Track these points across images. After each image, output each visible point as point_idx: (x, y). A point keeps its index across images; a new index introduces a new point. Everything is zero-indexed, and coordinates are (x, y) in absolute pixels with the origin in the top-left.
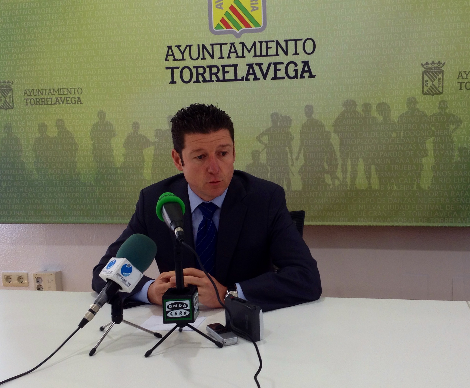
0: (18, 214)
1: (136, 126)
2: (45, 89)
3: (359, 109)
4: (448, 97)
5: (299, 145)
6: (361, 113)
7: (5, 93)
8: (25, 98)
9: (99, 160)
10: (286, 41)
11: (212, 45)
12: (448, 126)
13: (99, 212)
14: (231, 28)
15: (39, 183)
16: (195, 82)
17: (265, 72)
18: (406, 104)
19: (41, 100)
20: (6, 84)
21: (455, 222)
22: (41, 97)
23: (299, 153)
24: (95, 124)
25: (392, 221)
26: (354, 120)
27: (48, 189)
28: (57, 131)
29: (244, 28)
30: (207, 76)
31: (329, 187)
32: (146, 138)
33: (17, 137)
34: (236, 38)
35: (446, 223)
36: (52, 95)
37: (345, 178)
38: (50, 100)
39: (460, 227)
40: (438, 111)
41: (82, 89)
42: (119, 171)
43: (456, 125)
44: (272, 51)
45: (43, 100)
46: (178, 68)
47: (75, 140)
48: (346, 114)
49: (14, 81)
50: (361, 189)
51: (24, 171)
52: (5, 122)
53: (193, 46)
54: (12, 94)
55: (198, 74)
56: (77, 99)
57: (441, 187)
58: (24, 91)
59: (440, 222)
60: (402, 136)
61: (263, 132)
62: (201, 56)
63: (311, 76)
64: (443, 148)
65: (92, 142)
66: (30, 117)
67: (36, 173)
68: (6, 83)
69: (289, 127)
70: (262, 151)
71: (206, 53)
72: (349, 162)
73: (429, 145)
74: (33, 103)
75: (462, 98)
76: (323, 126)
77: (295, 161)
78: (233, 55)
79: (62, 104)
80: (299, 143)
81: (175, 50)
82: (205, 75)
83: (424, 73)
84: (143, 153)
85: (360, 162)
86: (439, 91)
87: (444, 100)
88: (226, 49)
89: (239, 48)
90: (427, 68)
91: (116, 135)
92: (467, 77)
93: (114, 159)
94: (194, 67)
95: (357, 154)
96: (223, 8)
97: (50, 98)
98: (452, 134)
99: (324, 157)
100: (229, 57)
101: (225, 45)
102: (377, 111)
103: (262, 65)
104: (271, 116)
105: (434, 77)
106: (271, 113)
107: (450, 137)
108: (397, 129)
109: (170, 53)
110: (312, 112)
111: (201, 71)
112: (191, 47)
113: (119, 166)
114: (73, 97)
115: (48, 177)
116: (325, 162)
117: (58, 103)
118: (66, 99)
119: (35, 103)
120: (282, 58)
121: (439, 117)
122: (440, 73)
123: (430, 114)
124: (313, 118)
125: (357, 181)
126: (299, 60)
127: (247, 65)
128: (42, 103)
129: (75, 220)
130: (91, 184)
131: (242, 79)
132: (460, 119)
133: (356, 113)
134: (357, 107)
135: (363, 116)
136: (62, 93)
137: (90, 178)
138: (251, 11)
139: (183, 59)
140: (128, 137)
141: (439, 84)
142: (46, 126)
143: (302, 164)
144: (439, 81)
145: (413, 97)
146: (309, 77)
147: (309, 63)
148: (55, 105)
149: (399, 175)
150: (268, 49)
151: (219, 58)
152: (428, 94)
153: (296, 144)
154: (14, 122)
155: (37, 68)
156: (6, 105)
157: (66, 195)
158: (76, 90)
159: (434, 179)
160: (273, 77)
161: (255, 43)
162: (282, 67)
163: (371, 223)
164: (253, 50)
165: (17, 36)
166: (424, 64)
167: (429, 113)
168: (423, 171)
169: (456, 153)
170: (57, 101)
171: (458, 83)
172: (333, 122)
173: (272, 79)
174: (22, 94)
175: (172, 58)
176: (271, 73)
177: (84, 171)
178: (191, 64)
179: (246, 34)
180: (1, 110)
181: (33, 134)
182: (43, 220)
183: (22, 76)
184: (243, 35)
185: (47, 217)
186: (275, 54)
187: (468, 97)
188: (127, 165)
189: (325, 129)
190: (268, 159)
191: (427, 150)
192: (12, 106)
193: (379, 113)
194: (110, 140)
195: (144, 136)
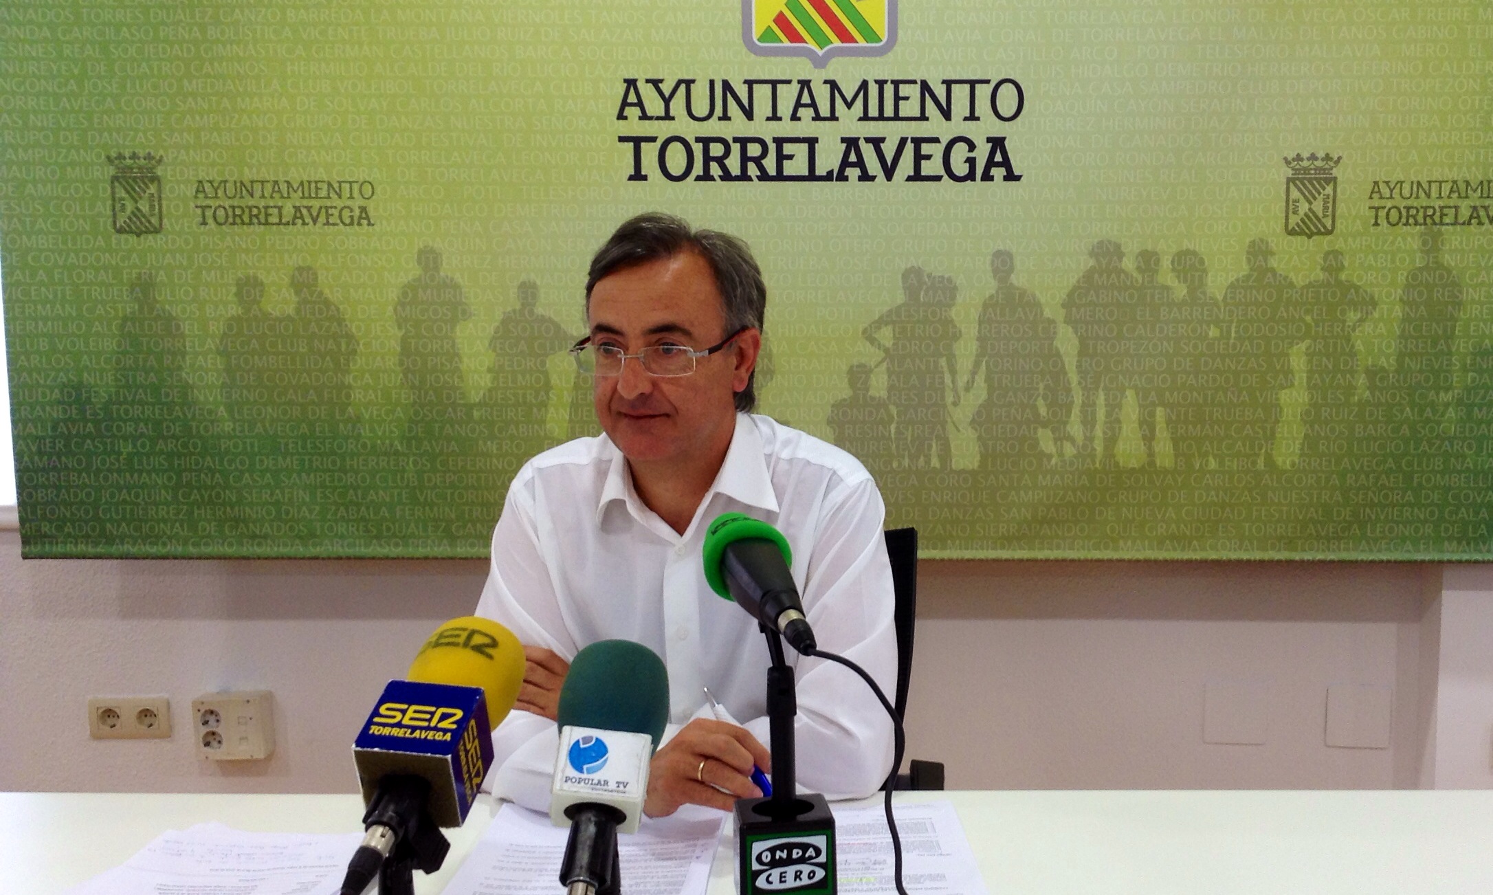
0: (168, 533)
1: (528, 291)
2: (262, 182)
3: (1129, 264)
4: (1346, 241)
5: (974, 352)
6: (1135, 274)
7: (137, 189)
8: (199, 204)
9: (417, 383)
10: (948, 83)
11: (750, 83)
12: (1343, 312)
13: (412, 525)
14: (802, 40)
15: (236, 446)
16: (698, 178)
17: (889, 161)
18: (1244, 258)
19: (247, 211)
20: (142, 162)
21: (1354, 550)
22: (250, 204)
23: (974, 373)
24: (409, 282)
25: (1203, 549)
26: (1115, 292)
27: (261, 461)
28: (295, 299)
29: (837, 43)
30: (734, 164)
31: (1049, 461)
32: (557, 327)
33: (170, 313)
34: (816, 67)
35: (1334, 551)
36: (282, 197)
37: (1090, 439)
38: (276, 211)
39: (1366, 562)
40: (1321, 276)
41: (373, 188)
42: (476, 414)
43: (1362, 310)
44: (910, 108)
45: (255, 211)
46: (653, 139)
47: (346, 326)
48: (1096, 276)
49: (167, 156)
50: (1131, 466)
51: (189, 408)
52: (134, 271)
53: (697, 83)
54: (159, 191)
55: (707, 159)
56: (357, 212)
57: (1324, 463)
58: (196, 185)
59: (1318, 550)
60: (1233, 335)
61: (881, 318)
62: (718, 111)
63: (1011, 176)
64: (1330, 367)
65: (400, 334)
66: (212, 259)
67: (225, 414)
68: (142, 160)
69: (950, 306)
70: (876, 366)
71: (731, 102)
72: (1101, 399)
73: (1298, 360)
74: (221, 220)
75: (1377, 245)
76: (1035, 305)
77: (962, 393)
78: (805, 113)
79: (311, 223)
80: (973, 346)
81: (647, 92)
82: (727, 162)
83: (1289, 180)
84: (547, 365)
85: (1129, 398)
86: (1325, 227)
87: (1336, 248)
88: (788, 95)
89: (822, 94)
90: (1296, 170)
91: (470, 316)
92: (1391, 194)
93: (462, 381)
94: (698, 140)
95: (1121, 377)
97: (275, 207)
98: (1353, 334)
99: (1037, 383)
100: (795, 117)
101: (785, 85)
102: (1174, 270)
103: (883, 142)
104: (903, 275)
105: (1314, 192)
106: (903, 267)
107: (1348, 340)
108: (1221, 317)
109: (632, 98)
110: (1011, 270)
111: (716, 150)
112: (692, 85)
113: (477, 400)
114: (345, 207)
115: (264, 426)
116: (1040, 398)
117: (300, 221)
118: (323, 210)
119: (231, 220)
120: (935, 126)
121: (1322, 290)
122: (1328, 181)
123: (1302, 284)
124: (1011, 284)
125: (1121, 447)
126: (980, 132)
127: (843, 140)
128: (250, 219)
129: (341, 549)
130: (390, 448)
131: (828, 177)
132: (1372, 298)
133: (1122, 275)
134: (1125, 259)
135: (1137, 281)
136: (313, 195)
137: (392, 432)
139: (668, 117)
140: (505, 322)
141: (1326, 208)
142: (262, 284)
143: (980, 402)
144: (1325, 202)
145: (1262, 240)
146: (1006, 178)
147: (1007, 143)
148: (291, 227)
149: (1222, 434)
150: (901, 102)
151: (768, 119)
152: (1299, 234)
153: (966, 350)
154: (162, 273)
155: (239, 120)
156: (141, 222)
157: (315, 478)
158: (356, 187)
159: (1306, 442)
160: (912, 173)
161: (864, 85)
162: (936, 150)
163: (1150, 552)
164: (859, 104)
165: (180, 29)
166: (1290, 158)
167: (1299, 280)
168: (1280, 425)
169: (1361, 380)
170: (298, 215)
171: (1371, 208)
172: (1065, 296)
173: (909, 179)
174: (190, 192)
175: (636, 111)
176: (906, 165)
177: (372, 412)
178: (690, 130)
179: (840, 58)
180: (124, 236)
181: (221, 307)
182: (245, 549)
183: (192, 142)
184: (834, 60)
185: (257, 541)
186: (918, 115)
187: (1393, 243)
188: (500, 396)
189: (1042, 314)
190: (891, 388)
191: (1292, 372)
192: (157, 225)
193: (1178, 277)
194: (453, 328)
195: (550, 318)
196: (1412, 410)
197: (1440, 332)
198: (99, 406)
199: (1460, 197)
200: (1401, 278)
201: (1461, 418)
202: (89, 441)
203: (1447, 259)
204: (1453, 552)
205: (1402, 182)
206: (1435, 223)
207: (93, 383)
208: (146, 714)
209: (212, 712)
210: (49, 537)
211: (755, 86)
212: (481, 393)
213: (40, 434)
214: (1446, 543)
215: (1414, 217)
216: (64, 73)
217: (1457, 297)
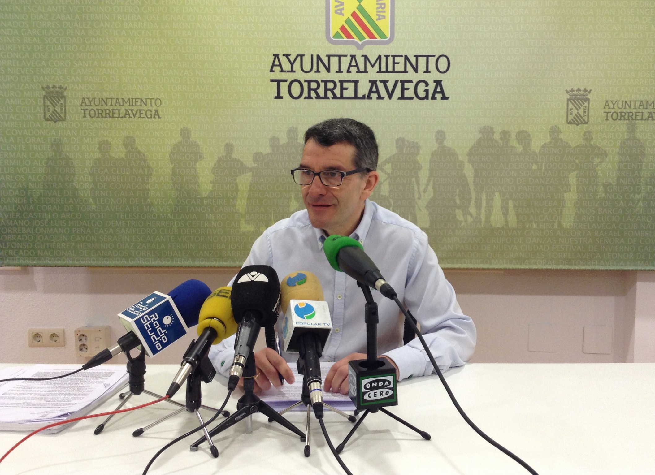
0: (66, 255)
1: (229, 148)
2: (111, 99)
3: (497, 136)
4: (594, 127)
5: (428, 175)
6: (500, 141)
7: (55, 102)
8: (83, 108)
9: (179, 188)
10: (417, 57)
11: (329, 56)
12: (593, 159)
14: (352, 37)
15: (97, 216)
16: (305, 98)
17: (390, 89)
18: (548, 134)
19: (104, 111)
21: (598, 265)
22: (106, 108)
23: (427, 185)
24: (176, 143)
25: (530, 264)
26: (491, 149)
27: (108, 223)
28: (125, 150)
29: (367, 39)
30: (321, 91)
32: (242, 163)
33: (69, 157)
34: (358, 49)
35: (589, 265)
36: (120, 105)
37: (479, 214)
38: (117, 112)
39: (603, 270)
40: (583, 142)
41: (160, 100)
43: (601, 158)
44: (400, 67)
45: (108, 112)
46: (286, 81)
47: (148, 162)
48: (482, 142)
49: (69, 86)
50: (497, 226)
51: (76, 199)
52: (53, 138)
53: (305, 56)
54: (65, 102)
55: (310, 89)
56: (153, 112)
57: (584, 226)
58: (81, 100)
59: (582, 265)
60: (543, 168)
61: (386, 160)
62: (315, 68)
63: (444, 98)
64: (587, 183)
65: (171, 166)
66: (88, 132)
67: (92, 202)
68: (58, 89)
69: (417, 155)
70: (384, 181)
71: (320, 64)
72: (484, 196)
73: (572, 179)
74: (93, 115)
75: (607, 129)
76: (455, 155)
77: (422, 194)
78: (353, 69)
79: (133, 117)
80: (427, 173)
81: (283, 60)
82: (318, 91)
83: (568, 100)
84: (237, 180)
86: (584, 120)
87: (589, 130)
88: (345, 62)
89: (361, 61)
90: (573, 95)
91: (203, 158)
92: (614, 106)
93: (199, 187)
94: (306, 81)
95: (493, 187)
96: (343, 15)
97: (117, 110)
98: (597, 168)
99: (456, 189)
100: (348, 71)
101: (344, 57)
102: (517, 139)
103: (387, 82)
104: (396, 141)
105: (579, 105)
106: (396, 137)
107: (595, 171)
108: (538, 160)
109: (277, 63)
110: (444, 139)
111: (314, 85)
112: (303, 57)
113: (206, 196)
114: (148, 110)
115: (110, 208)
116: (457, 196)
118: (139, 111)
119: (97, 115)
120: (411, 75)
121: (583, 149)
122: (586, 100)
123: (574, 146)
124: (444, 145)
127: (370, 81)
128: (106, 115)
129: (143, 263)
130: (166, 217)
131: (363, 97)
132: (605, 152)
133: (494, 141)
134: (495, 134)
135: (500, 145)
136: (134, 105)
137: (167, 210)
138: (377, 20)
139: (292, 71)
140: (219, 161)
141: (585, 112)
142: (110, 144)
143: (430, 197)
144: (585, 110)
145: (556, 126)
146: (442, 98)
147: (443, 83)
148: (124, 119)
149: (538, 212)
150: (396, 65)
151: (337, 72)
152: (573, 124)
153: (424, 174)
154: (65, 138)
155: (102, 71)
156: (56, 116)
157: (132, 230)
158: (153, 101)
159: (576, 216)
160: (400, 96)
161: (380, 57)
162: (411, 86)
163: (506, 265)
164: (377, 65)
165: (76, 31)
166: (569, 90)
167: (573, 144)
168: (565, 208)
169: (601, 189)
170: (127, 113)
171: (604, 112)
172: (468, 151)
173: (399, 98)
174: (79, 102)
175: (279, 68)
176: (398, 92)
177: (158, 201)
178: (302, 77)
179: (369, 45)
180: (48, 122)
181: (92, 154)
182: (100, 262)
183: (80, 81)
184: (366, 46)
185: (105, 259)
186: (403, 70)
187: (614, 128)
188: (216, 194)
189: (458, 158)
190: (390, 191)
191: (570, 185)
192: (63, 117)
193: (519, 143)
194: (195, 165)
195: (239, 160)
196: (623, 202)
197: (636, 168)
198: (36, 198)
199: (644, 108)
200: (618, 143)
201: (645, 205)
202: (31, 214)
203: (639, 135)
204: (642, 266)
205: (618, 101)
206: (633, 119)
207: (33, 187)
208: (53, 336)
209: (83, 335)
210: (12, 256)
211: (331, 57)
212: (208, 193)
213: (9, 210)
214: (639, 262)
215: (624, 116)
216: (23, 50)
217: (643, 152)
